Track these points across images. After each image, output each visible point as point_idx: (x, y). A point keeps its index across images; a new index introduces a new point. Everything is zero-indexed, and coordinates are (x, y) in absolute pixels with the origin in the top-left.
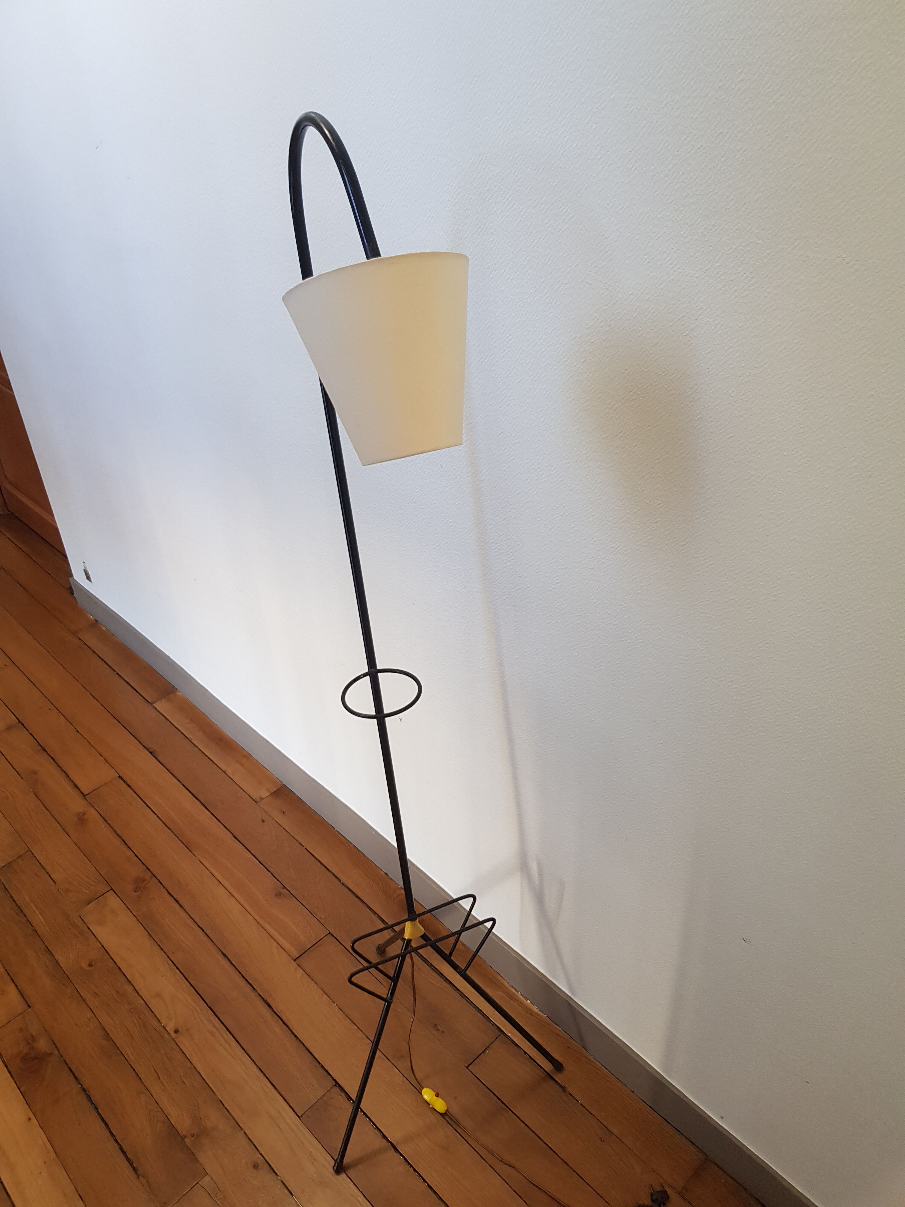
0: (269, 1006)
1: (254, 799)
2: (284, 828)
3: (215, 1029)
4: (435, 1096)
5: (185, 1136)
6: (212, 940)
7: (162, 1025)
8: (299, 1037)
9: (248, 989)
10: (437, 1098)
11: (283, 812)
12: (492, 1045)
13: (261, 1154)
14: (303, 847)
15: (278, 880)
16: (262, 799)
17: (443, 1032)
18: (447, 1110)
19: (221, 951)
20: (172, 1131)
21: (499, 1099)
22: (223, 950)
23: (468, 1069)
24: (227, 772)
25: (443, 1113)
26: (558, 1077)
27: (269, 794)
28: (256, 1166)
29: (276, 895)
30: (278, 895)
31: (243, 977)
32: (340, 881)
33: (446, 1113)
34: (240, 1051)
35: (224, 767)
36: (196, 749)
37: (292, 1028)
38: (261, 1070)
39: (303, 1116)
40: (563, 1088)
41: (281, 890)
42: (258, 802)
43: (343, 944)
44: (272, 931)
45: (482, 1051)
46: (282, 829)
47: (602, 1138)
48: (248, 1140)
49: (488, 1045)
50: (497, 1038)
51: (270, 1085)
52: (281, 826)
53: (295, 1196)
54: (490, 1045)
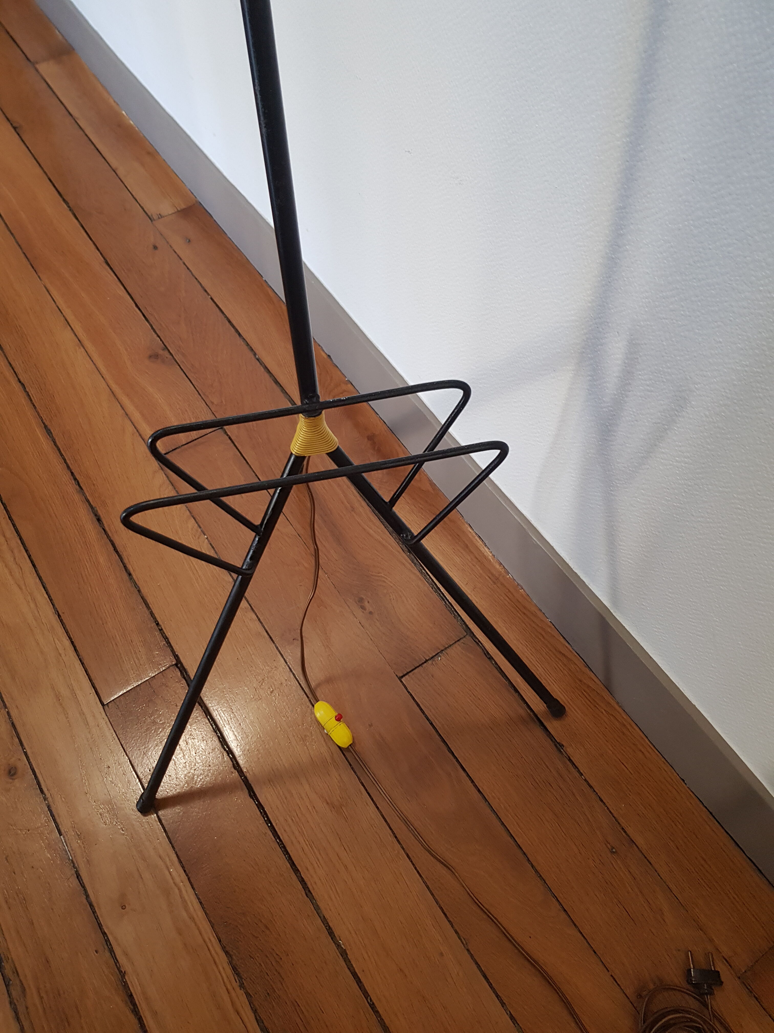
0: (99, 520)
1: (149, 214)
2: (184, 264)
4: (334, 718)
6: (34, 405)
9: (71, 488)
10: (337, 722)
11: (188, 241)
12: (448, 651)
13: (26, 754)
14: (208, 294)
15: (159, 337)
16: (160, 216)
17: (371, 613)
18: (350, 745)
19: (44, 423)
21: (444, 741)
23: (401, 682)
24: (116, 171)
25: (343, 748)
26: (553, 726)
27: (173, 212)
28: (12, 772)
29: (150, 357)
30: (154, 357)
31: (68, 467)
32: (255, 354)
33: (348, 747)
34: (32, 580)
35: (114, 164)
37: (126, 561)
38: (59, 616)
39: (110, 705)
40: (559, 746)
41: (161, 352)
42: (154, 220)
43: (239, 448)
44: (130, 408)
45: (431, 656)
46: (182, 264)
47: (613, 848)
48: (9, 726)
49: (443, 648)
50: (458, 641)
51: (67, 643)
52: (181, 259)
53: (64, 837)
54: (446, 648)
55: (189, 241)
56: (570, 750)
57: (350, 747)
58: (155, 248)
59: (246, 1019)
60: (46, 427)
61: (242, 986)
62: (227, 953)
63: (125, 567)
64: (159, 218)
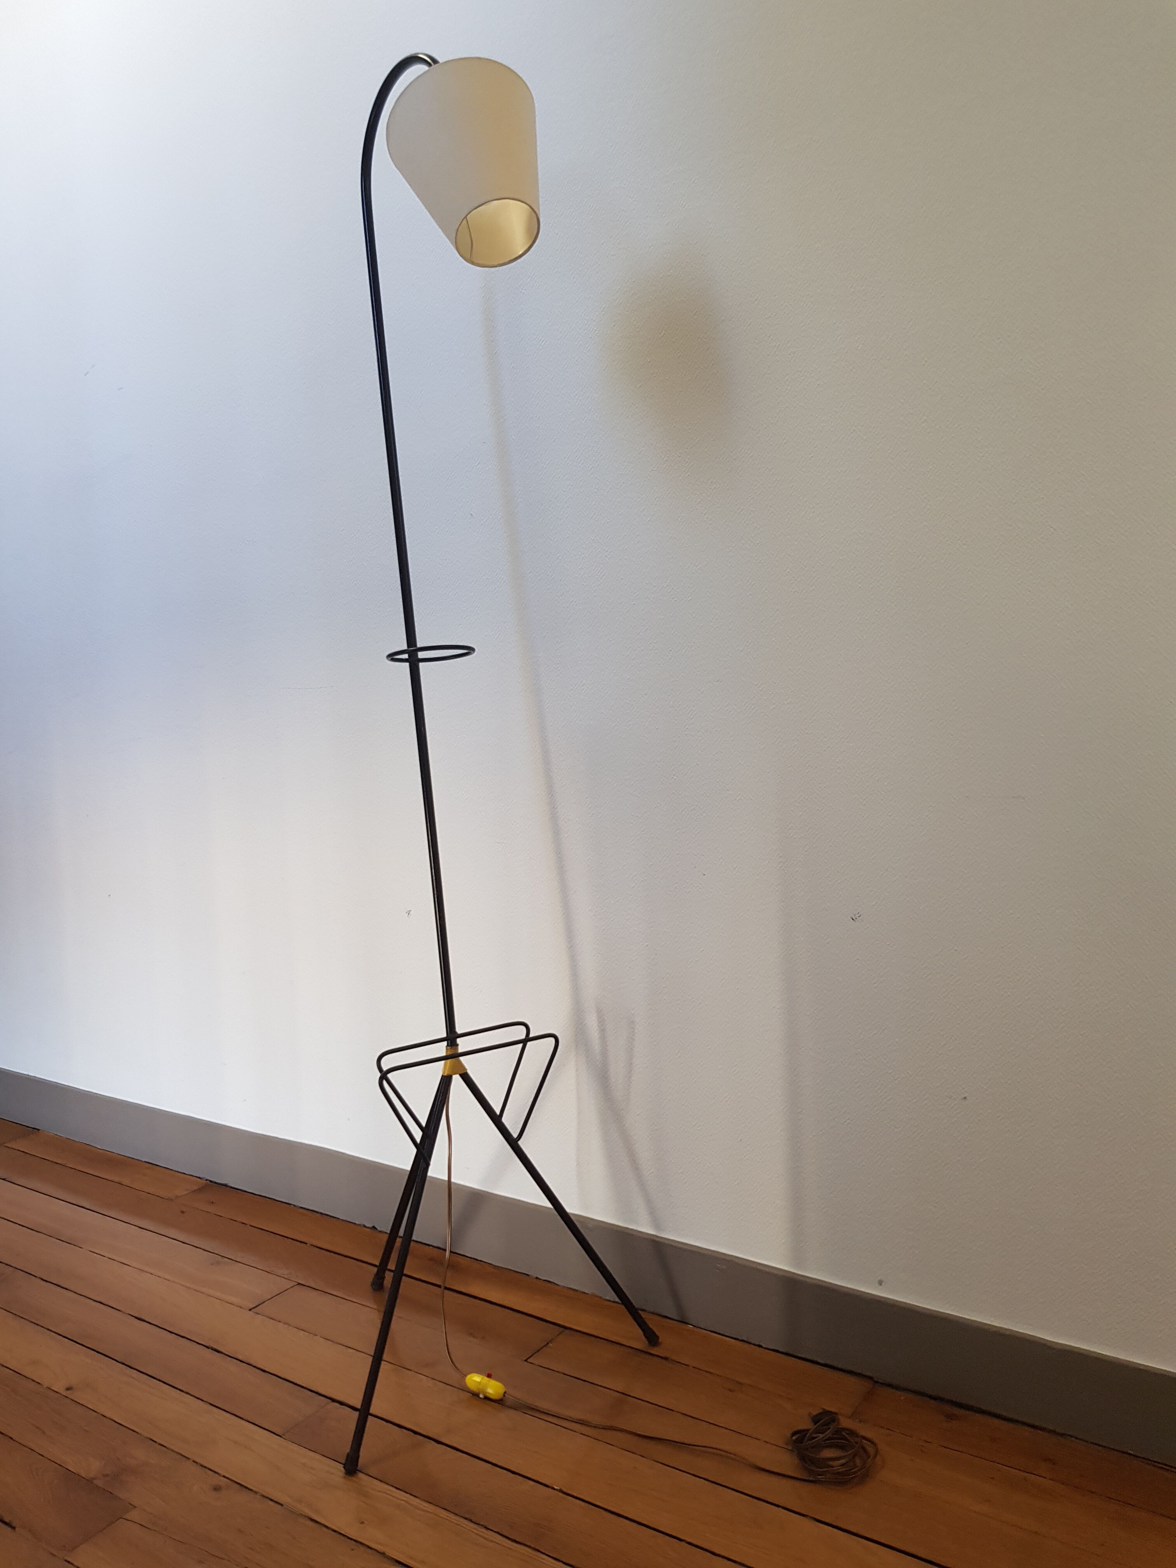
0: (216, 1351)
1: (166, 1198)
2: (215, 1214)
4: (485, 1379)
5: (94, 1479)
6: (115, 1309)
7: (45, 1386)
9: (181, 1341)
10: (489, 1380)
11: (212, 1203)
12: (556, 1340)
13: (224, 1477)
14: (247, 1223)
15: (213, 1255)
16: (179, 1197)
17: (483, 1338)
18: (505, 1392)
20: (70, 1477)
21: (577, 1378)
22: (136, 1315)
23: (528, 1362)
25: (500, 1399)
26: (654, 1351)
27: (190, 1191)
28: (217, 1489)
29: (214, 1265)
31: (171, 1332)
32: (306, 1243)
33: (504, 1397)
35: (117, 1179)
36: (71, 1169)
37: (255, 1364)
38: (211, 1404)
39: (285, 1434)
40: (665, 1358)
41: (221, 1260)
42: (174, 1200)
44: (211, 1292)
45: (543, 1345)
47: (730, 1390)
49: (550, 1340)
50: (560, 1333)
51: (229, 1416)
52: (209, 1212)
53: (285, 1505)
54: (553, 1339)
56: (677, 1358)
57: (507, 1395)
58: (183, 1212)
60: (138, 1318)
61: (488, 1529)
63: (258, 1368)
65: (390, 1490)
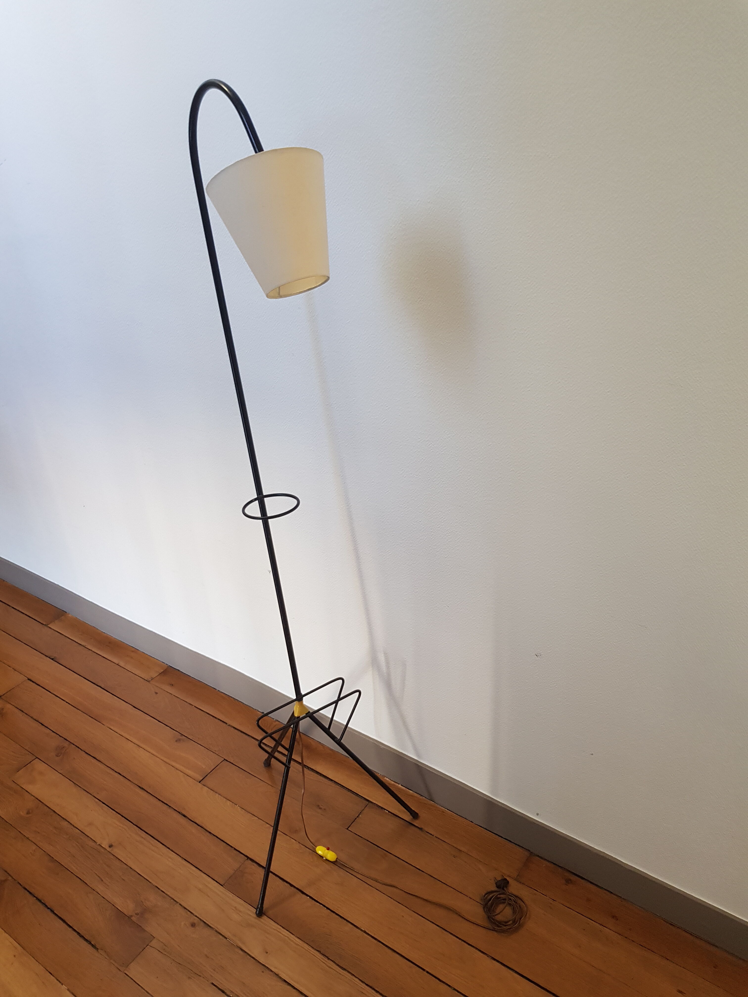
0: (184, 816)
1: (146, 679)
2: (175, 696)
3: (143, 840)
4: (326, 850)
5: (132, 916)
6: (129, 780)
7: (98, 844)
8: (212, 833)
9: (165, 807)
10: (328, 851)
13: (196, 916)
14: (193, 705)
15: (176, 731)
17: (325, 809)
18: (337, 858)
19: (138, 786)
20: (120, 914)
21: (375, 845)
23: (349, 830)
24: (119, 664)
25: (335, 861)
26: (416, 823)
27: (158, 674)
28: (193, 925)
29: (176, 741)
30: (178, 741)
31: (159, 800)
32: (226, 723)
34: (166, 850)
35: (117, 662)
36: (90, 651)
37: (205, 828)
38: (185, 860)
39: (225, 884)
40: (421, 829)
41: (181, 737)
42: (150, 681)
43: (237, 765)
44: (177, 766)
45: (357, 816)
46: (173, 696)
47: (454, 855)
48: (183, 909)
49: (361, 811)
50: (366, 806)
51: (194, 869)
52: (172, 694)
53: (228, 939)
54: (362, 811)
55: (172, 685)
56: (426, 829)
57: (338, 860)
58: (156, 693)
59: (335, 969)
60: (139, 787)
61: (329, 959)
62: (318, 951)
63: (206, 830)
64: (152, 679)
65: (280, 929)
